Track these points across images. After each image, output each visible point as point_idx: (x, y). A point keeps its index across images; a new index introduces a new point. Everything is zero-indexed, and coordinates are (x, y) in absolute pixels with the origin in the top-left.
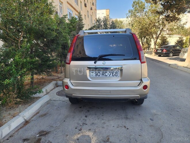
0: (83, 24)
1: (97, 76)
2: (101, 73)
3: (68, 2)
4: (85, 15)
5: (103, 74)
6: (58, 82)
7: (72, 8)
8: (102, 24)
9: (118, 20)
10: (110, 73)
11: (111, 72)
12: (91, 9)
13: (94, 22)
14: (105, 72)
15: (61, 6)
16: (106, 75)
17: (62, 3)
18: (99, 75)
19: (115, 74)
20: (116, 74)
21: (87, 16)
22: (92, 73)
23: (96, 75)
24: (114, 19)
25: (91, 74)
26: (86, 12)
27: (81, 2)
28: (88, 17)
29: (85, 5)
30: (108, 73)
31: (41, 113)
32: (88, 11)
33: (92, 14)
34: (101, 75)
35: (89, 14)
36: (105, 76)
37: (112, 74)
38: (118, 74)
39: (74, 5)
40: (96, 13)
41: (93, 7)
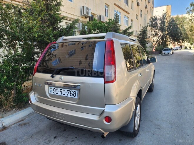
0: (119, 25)
3: (115, 4)
4: (137, 15)
5: (61, 92)
7: (121, 9)
8: (159, 22)
9: (180, 16)
10: (68, 91)
12: (146, 7)
13: (148, 21)
14: (63, 90)
15: (107, 8)
16: (64, 94)
17: (109, 6)
18: (57, 93)
19: (73, 94)
21: (139, 16)
22: (51, 88)
23: (54, 92)
24: (174, 16)
25: (50, 90)
26: (139, 11)
27: (132, 2)
28: (141, 17)
29: (138, 5)
30: (66, 92)
31: (26, 121)
32: (141, 10)
33: (146, 13)
34: (59, 93)
35: (142, 14)
37: (71, 93)
38: (76, 94)
39: (123, 6)
40: (153, 11)
41: (148, 5)
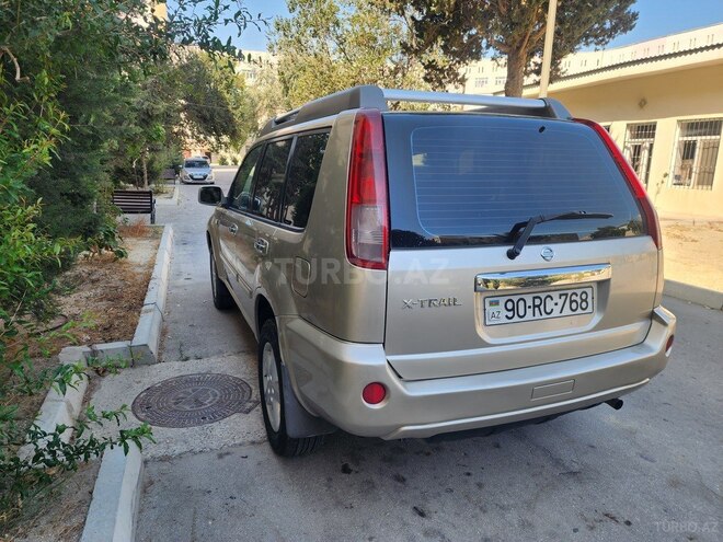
1: (516, 319)
2: (529, 303)
5: (538, 306)
6: (99, 347)
10: (563, 298)
11: (567, 295)
14: (543, 296)
16: (548, 311)
18: (521, 313)
19: (579, 301)
20: (582, 300)
22: (492, 304)
23: (510, 314)
25: (490, 310)
30: (555, 301)
34: (530, 311)
36: (544, 316)
37: (571, 302)
38: (589, 300)
